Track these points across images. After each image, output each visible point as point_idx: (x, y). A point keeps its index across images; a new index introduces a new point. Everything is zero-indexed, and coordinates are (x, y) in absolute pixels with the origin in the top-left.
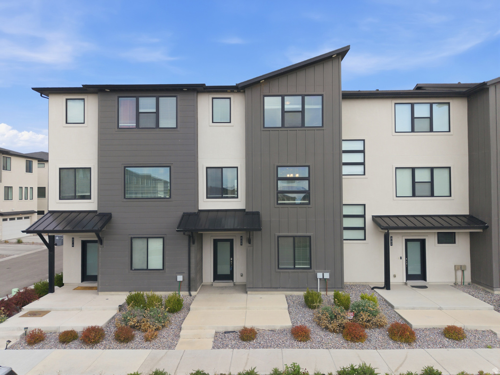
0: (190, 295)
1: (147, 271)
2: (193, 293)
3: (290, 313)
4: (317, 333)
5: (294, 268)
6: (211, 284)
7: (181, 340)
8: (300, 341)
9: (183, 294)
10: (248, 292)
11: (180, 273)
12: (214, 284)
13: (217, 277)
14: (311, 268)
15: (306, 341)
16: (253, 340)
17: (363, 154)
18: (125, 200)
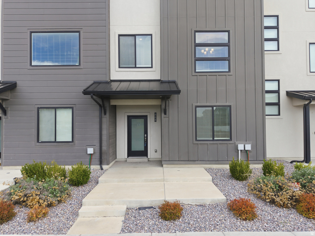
0: (102, 169)
1: (55, 144)
2: (104, 167)
3: (216, 185)
4: (263, 209)
5: (213, 140)
6: (125, 160)
7: (79, 219)
8: (245, 220)
9: (94, 168)
10: (164, 166)
11: (90, 146)
12: (128, 159)
13: (131, 153)
14: (231, 140)
15: (253, 220)
16: (179, 219)
17: (276, 30)
18: (31, 68)
